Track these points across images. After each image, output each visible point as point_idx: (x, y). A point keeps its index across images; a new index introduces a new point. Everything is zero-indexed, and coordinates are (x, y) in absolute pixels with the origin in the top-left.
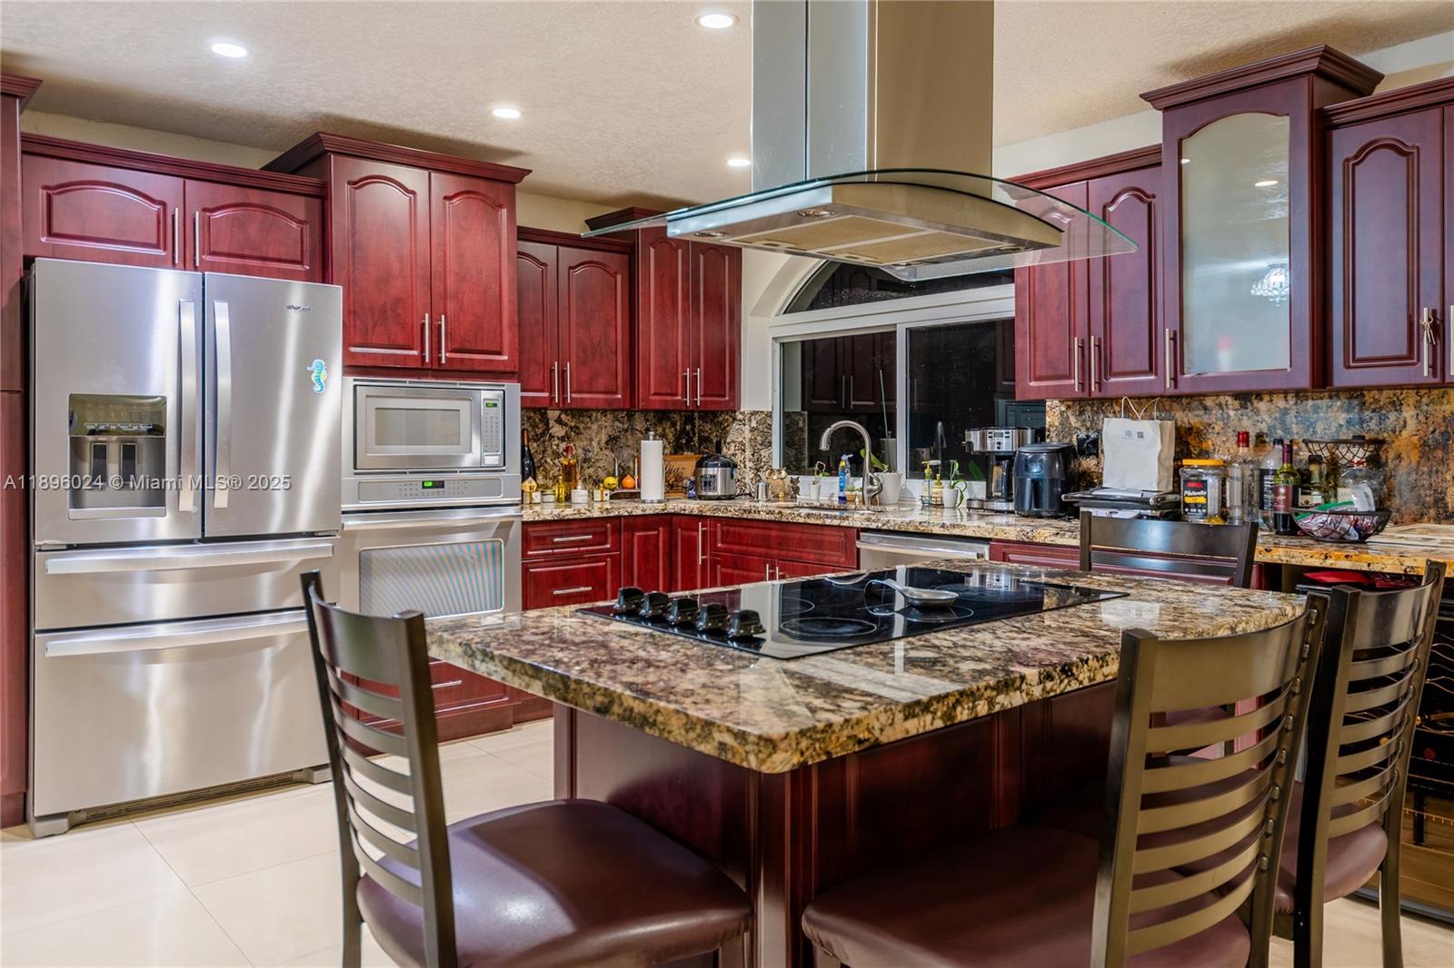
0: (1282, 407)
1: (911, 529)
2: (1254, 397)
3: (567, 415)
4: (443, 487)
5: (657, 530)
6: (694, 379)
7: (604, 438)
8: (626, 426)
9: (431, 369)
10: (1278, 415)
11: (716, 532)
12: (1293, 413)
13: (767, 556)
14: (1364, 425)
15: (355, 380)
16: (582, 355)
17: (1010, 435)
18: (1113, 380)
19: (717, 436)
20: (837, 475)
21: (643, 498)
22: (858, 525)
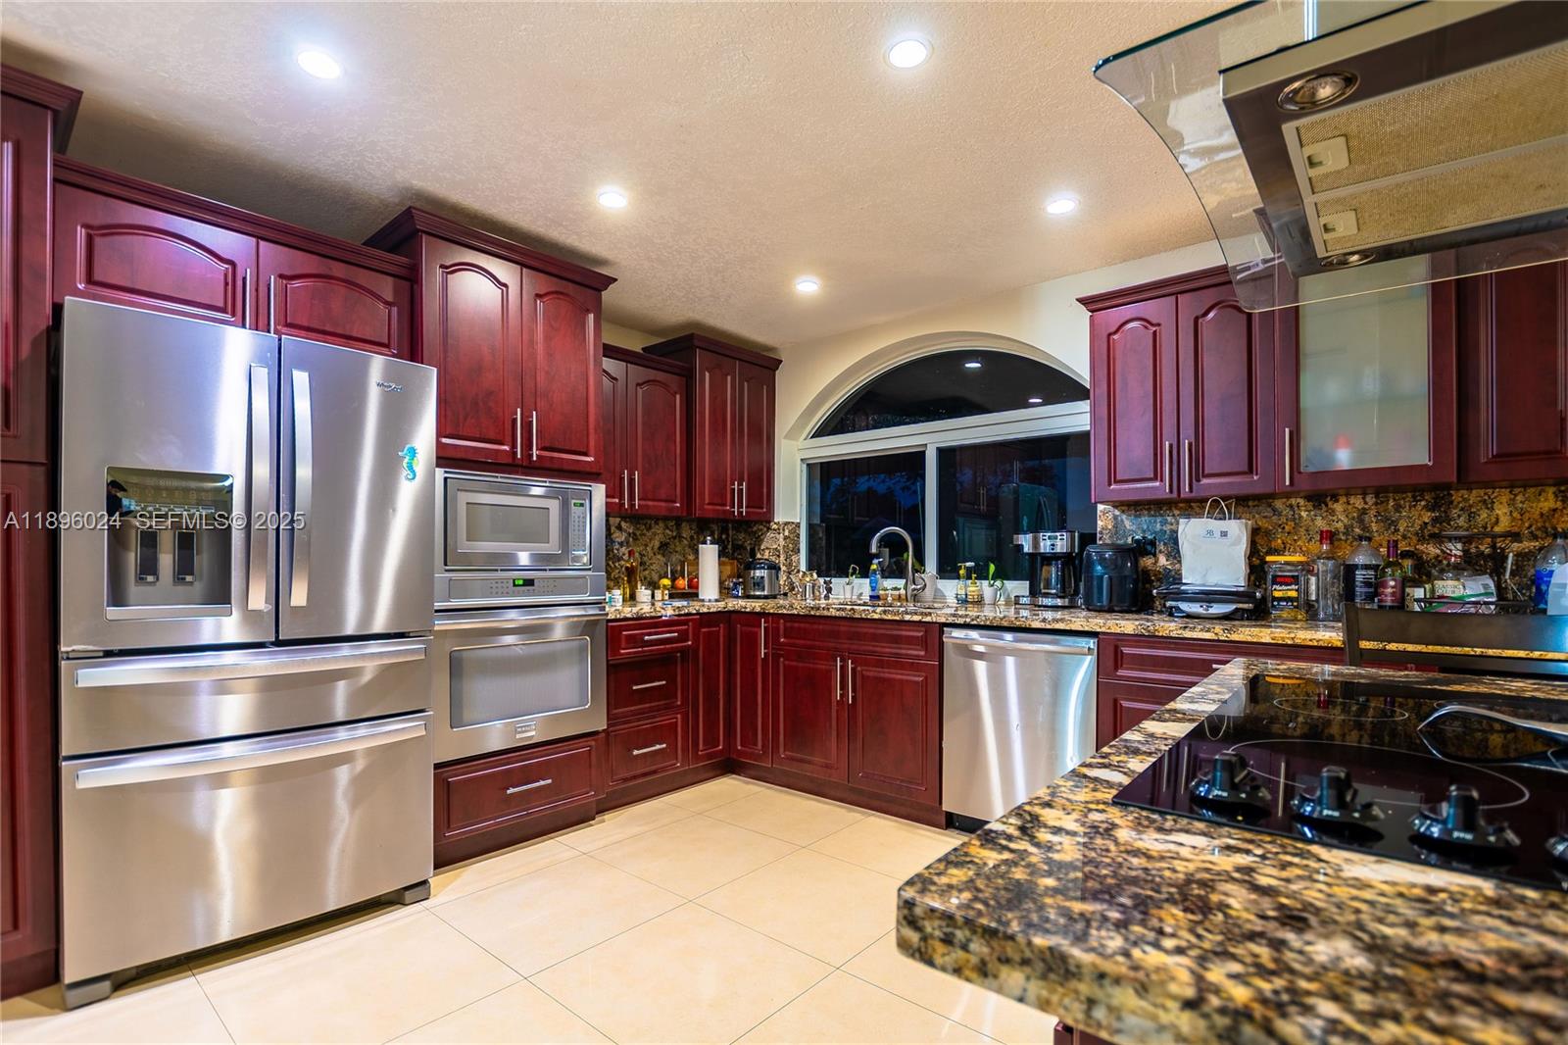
0: (1360, 507)
1: (1005, 624)
2: (1329, 498)
3: (626, 522)
4: (533, 585)
5: (718, 626)
6: (740, 491)
7: (657, 544)
8: (675, 534)
9: (522, 466)
10: (1355, 514)
11: (778, 629)
12: (1373, 512)
13: (836, 649)
14: (1452, 523)
15: (446, 472)
16: (647, 465)
17: (1065, 537)
18: (1205, 481)
19: (751, 544)
20: (866, 576)
21: (700, 597)
22: (943, 620)
